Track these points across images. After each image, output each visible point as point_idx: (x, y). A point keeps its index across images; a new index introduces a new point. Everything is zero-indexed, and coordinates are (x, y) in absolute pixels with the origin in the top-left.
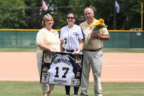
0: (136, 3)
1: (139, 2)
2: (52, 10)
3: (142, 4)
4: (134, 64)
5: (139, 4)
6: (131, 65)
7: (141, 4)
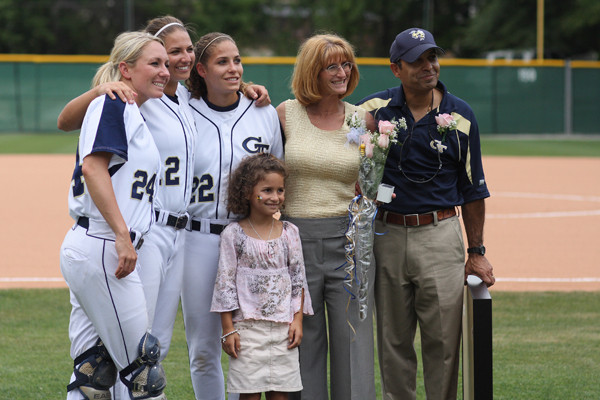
4: (548, 211)
6: (539, 215)
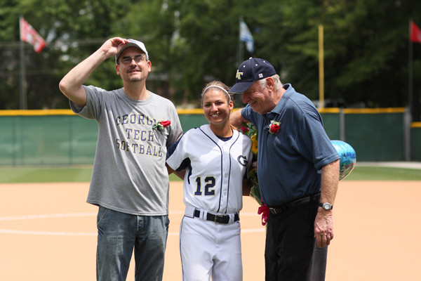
0: (306, 28)
1: (311, 22)
2: (64, 48)
3: (321, 29)
5: (313, 31)
7: (317, 30)
